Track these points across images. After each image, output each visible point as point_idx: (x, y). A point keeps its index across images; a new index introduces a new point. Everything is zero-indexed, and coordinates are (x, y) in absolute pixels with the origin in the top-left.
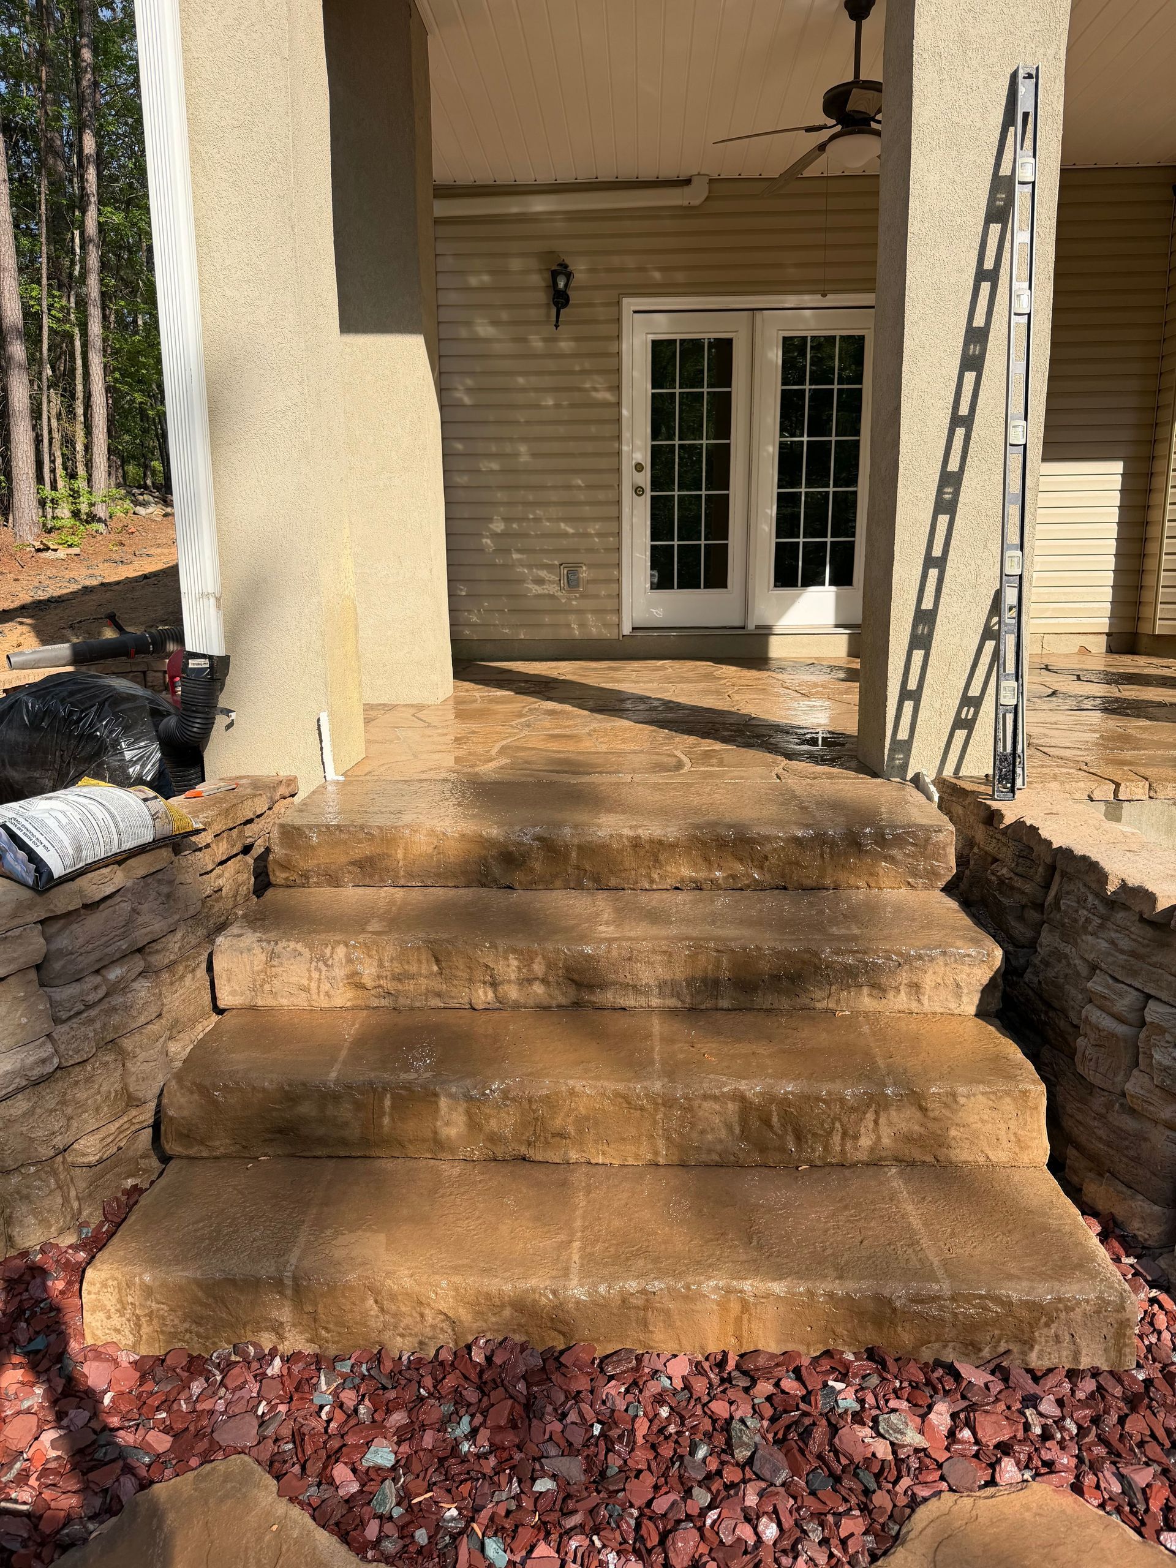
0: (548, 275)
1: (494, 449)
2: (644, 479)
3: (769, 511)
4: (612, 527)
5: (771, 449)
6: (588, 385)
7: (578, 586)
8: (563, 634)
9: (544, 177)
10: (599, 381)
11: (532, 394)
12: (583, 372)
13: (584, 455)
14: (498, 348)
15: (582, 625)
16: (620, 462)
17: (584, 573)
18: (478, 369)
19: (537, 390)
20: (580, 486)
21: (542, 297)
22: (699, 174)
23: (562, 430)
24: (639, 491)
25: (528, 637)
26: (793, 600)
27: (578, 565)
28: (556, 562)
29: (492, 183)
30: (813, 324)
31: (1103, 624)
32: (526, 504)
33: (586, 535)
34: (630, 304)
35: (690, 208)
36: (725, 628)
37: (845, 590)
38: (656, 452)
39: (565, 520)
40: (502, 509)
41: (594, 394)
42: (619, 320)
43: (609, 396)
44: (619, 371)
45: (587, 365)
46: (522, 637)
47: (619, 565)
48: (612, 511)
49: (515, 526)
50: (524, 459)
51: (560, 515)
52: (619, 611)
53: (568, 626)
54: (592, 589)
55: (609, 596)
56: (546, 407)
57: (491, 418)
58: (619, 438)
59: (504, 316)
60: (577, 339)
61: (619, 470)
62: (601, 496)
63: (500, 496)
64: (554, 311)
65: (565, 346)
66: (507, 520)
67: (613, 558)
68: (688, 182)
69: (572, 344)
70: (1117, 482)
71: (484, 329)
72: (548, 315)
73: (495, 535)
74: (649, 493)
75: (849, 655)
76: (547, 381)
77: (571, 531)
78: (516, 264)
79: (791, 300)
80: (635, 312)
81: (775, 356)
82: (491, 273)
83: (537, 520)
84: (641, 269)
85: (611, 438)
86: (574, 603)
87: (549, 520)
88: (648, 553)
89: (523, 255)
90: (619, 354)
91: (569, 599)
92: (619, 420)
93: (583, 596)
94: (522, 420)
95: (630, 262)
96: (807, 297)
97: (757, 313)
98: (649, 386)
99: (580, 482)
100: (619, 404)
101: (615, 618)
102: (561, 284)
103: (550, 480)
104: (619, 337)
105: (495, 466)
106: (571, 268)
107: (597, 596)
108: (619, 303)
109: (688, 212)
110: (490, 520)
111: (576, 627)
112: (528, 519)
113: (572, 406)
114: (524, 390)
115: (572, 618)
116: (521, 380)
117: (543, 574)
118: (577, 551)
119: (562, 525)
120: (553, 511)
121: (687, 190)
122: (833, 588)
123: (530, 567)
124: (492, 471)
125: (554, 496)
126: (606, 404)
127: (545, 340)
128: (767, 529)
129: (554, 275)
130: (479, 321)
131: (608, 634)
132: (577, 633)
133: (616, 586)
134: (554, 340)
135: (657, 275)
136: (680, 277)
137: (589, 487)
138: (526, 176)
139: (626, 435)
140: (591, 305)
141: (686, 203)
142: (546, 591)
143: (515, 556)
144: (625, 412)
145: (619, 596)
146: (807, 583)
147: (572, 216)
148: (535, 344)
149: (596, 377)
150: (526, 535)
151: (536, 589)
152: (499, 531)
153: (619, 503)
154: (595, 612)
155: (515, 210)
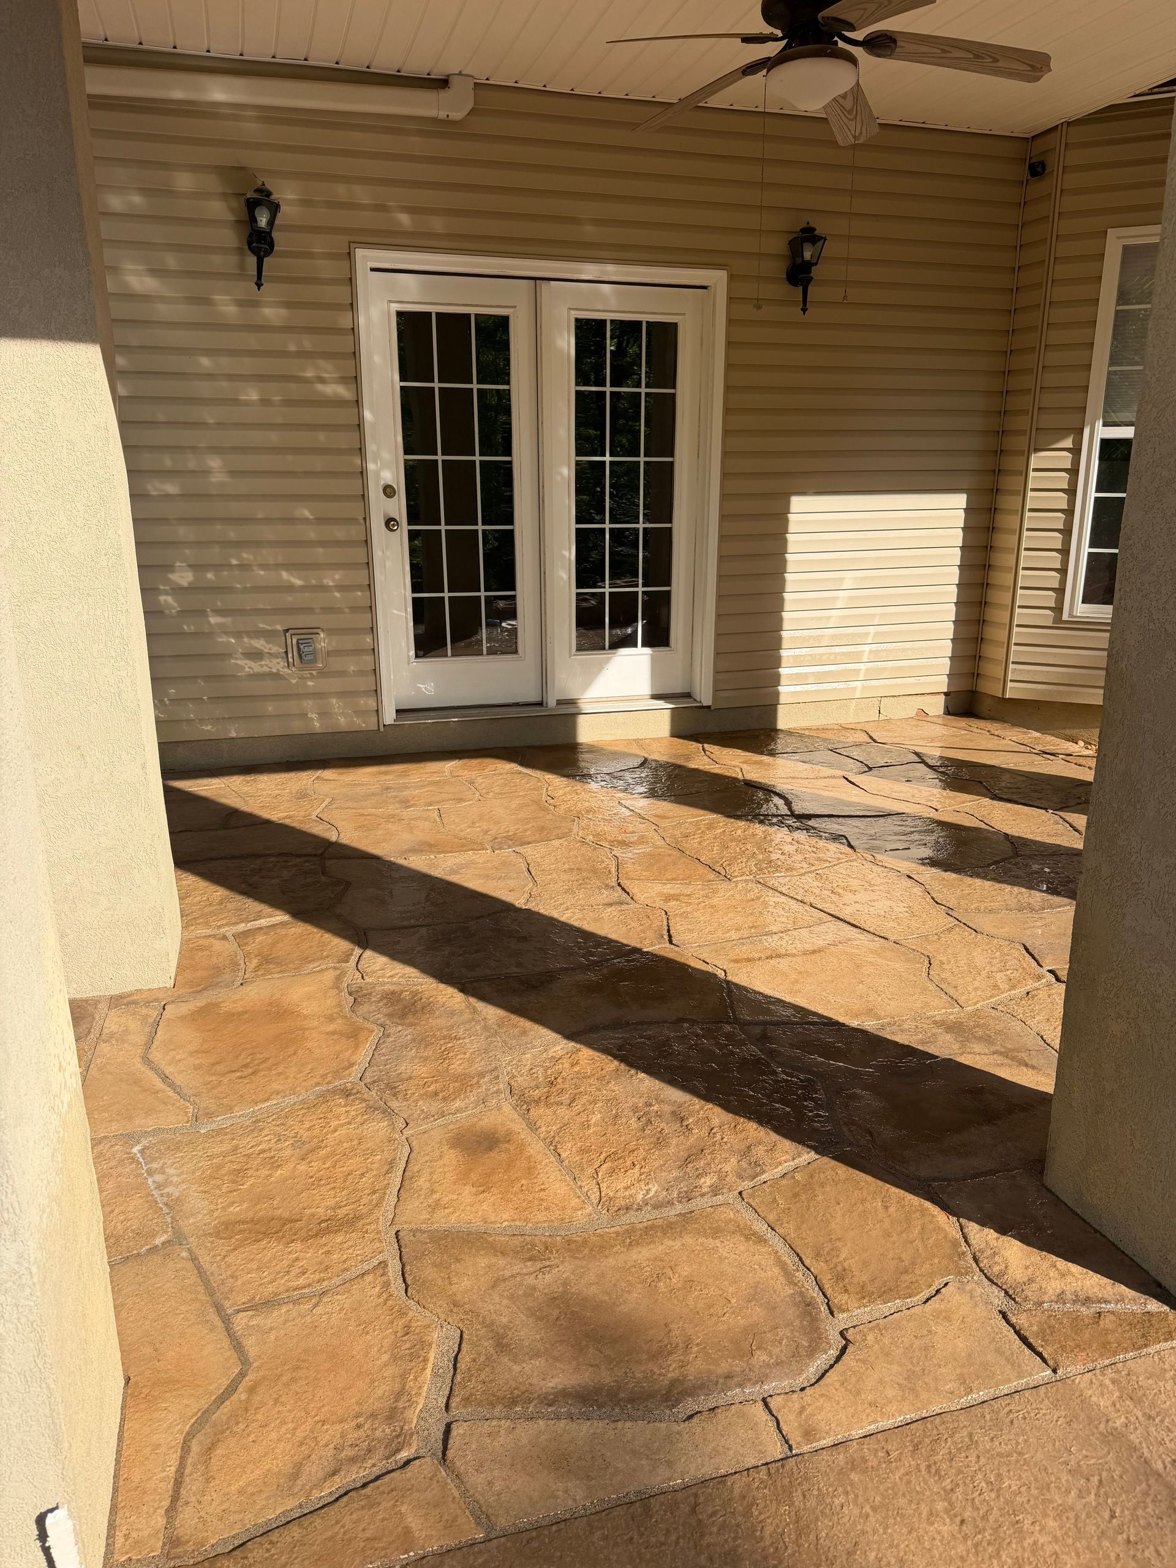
0: (238, 204)
1: (168, 462)
2: (398, 506)
3: (567, 554)
4: (361, 576)
5: (565, 471)
6: (309, 374)
7: (315, 661)
8: (297, 727)
9: (223, 48)
10: (328, 368)
11: (225, 384)
12: (301, 354)
13: (308, 474)
14: (163, 311)
15: (323, 714)
16: (365, 486)
17: (322, 642)
18: (134, 342)
19: (231, 377)
20: (307, 519)
21: (230, 237)
22: (460, 74)
23: (274, 438)
24: (390, 523)
25: (242, 735)
26: (600, 667)
27: (313, 631)
28: (279, 627)
29: (136, 46)
30: (613, 304)
31: (942, 683)
32: (225, 544)
33: (322, 588)
34: (366, 258)
35: (447, 122)
36: (517, 705)
37: (661, 651)
38: (410, 471)
39: (288, 567)
40: (187, 551)
41: (320, 387)
42: (351, 281)
43: (342, 391)
44: (355, 355)
45: (307, 343)
46: (234, 734)
47: (373, 630)
48: (359, 554)
49: (210, 576)
50: (218, 478)
51: (280, 560)
52: (376, 692)
53: (304, 715)
54: (335, 664)
55: (361, 673)
56: (247, 404)
57: (161, 418)
58: (361, 451)
59: (171, 261)
60: (288, 305)
61: (364, 497)
62: (339, 533)
63: (183, 532)
64: (252, 260)
65: (271, 314)
66: (197, 567)
67: (364, 620)
68: (443, 83)
69: (283, 312)
70: (959, 518)
71: (139, 281)
72: (242, 266)
73: (178, 591)
74: (405, 527)
75: (673, 735)
76: (247, 365)
77: (298, 582)
78: (184, 181)
79: (590, 271)
80: (373, 270)
81: (566, 343)
82: (144, 191)
83: (244, 567)
84: (381, 208)
85: (349, 452)
86: (310, 683)
87: (263, 566)
88: (410, 610)
89: (194, 168)
90: (354, 330)
91: (302, 678)
92: (359, 426)
93: (323, 674)
94: (211, 421)
95: (363, 194)
96: (610, 268)
97: (544, 284)
98: (397, 377)
99: (307, 514)
100: (358, 403)
101: (371, 703)
102: (263, 221)
103: (261, 510)
104: (352, 306)
105: (171, 488)
106: (275, 197)
107: (342, 674)
108: (350, 255)
109: (442, 128)
110: (170, 568)
111: (314, 716)
112: (230, 565)
113: (288, 403)
114: (210, 376)
115: (308, 704)
116: (205, 362)
117: (259, 644)
118: (308, 610)
119: (285, 575)
120: (268, 555)
121: (443, 94)
122: (648, 651)
123: (238, 635)
124: (168, 497)
125: (268, 533)
126: (338, 403)
127: (240, 303)
128: (565, 576)
129: (252, 205)
130: (129, 266)
131: (362, 724)
132: (317, 725)
133: (369, 658)
134: (255, 304)
135: (404, 219)
136: (438, 224)
137: (321, 521)
138: (191, 45)
139: (371, 447)
140: (310, 255)
141: (442, 115)
142: (266, 669)
143: (214, 620)
144: (368, 415)
145: (375, 672)
146: (616, 644)
147: (271, 115)
148: (223, 308)
149: (321, 363)
150: (229, 590)
151: (250, 666)
152: (185, 584)
153: (367, 543)
154: (342, 694)
155: (178, 95)
